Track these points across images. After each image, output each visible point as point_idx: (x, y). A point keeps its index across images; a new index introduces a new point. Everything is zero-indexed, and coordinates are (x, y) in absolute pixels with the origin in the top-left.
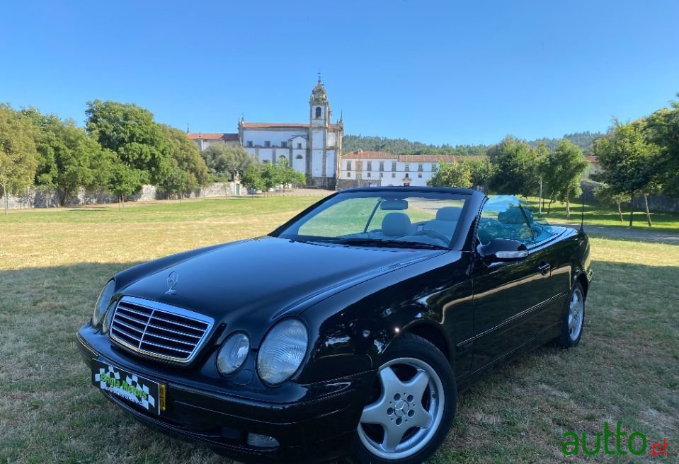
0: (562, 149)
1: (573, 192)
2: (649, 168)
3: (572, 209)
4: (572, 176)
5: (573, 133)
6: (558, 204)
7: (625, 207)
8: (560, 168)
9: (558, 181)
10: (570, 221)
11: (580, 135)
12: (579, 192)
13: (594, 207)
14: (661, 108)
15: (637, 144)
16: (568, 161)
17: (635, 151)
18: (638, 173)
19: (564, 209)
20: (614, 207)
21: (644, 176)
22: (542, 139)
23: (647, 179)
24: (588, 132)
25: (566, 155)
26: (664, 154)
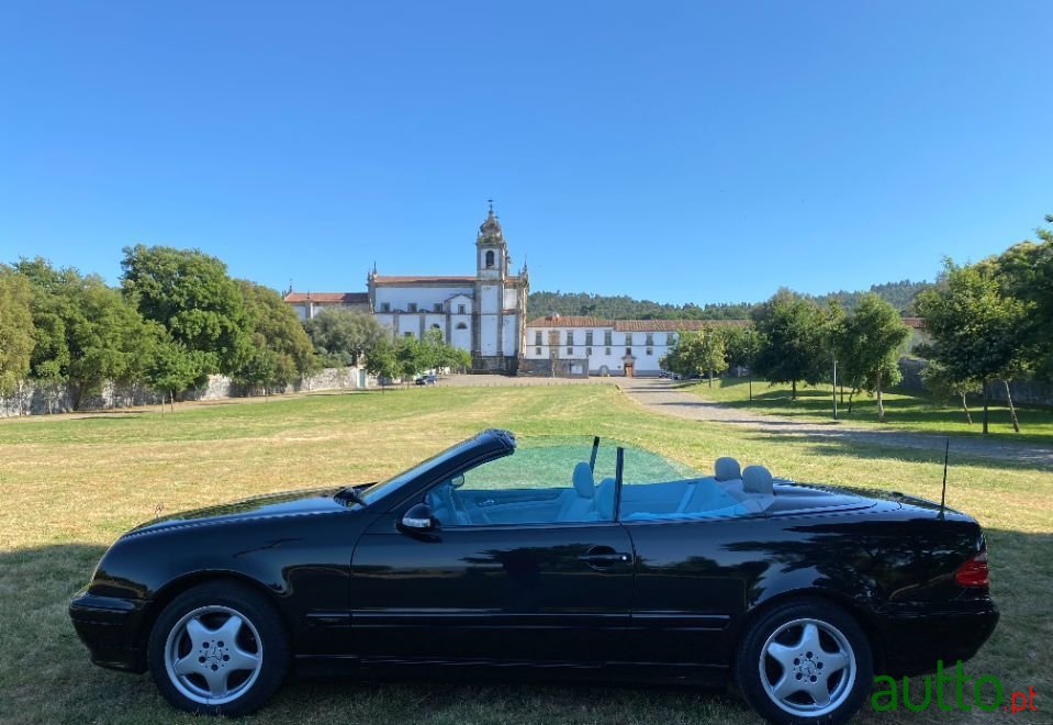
0: (865, 307)
1: (887, 378)
2: (1006, 337)
3: (886, 403)
4: (884, 350)
5: (885, 283)
6: (864, 396)
7: (974, 399)
8: (863, 339)
9: (862, 360)
10: (884, 425)
11: (896, 285)
12: (898, 377)
13: (923, 399)
14: (1021, 242)
15: (984, 299)
16: (875, 328)
17: (984, 311)
18: (991, 345)
19: (875, 403)
20: (957, 401)
21: (1000, 352)
22: (837, 292)
23: (1007, 354)
24: (908, 281)
25: (872, 318)
26: (1032, 313)
